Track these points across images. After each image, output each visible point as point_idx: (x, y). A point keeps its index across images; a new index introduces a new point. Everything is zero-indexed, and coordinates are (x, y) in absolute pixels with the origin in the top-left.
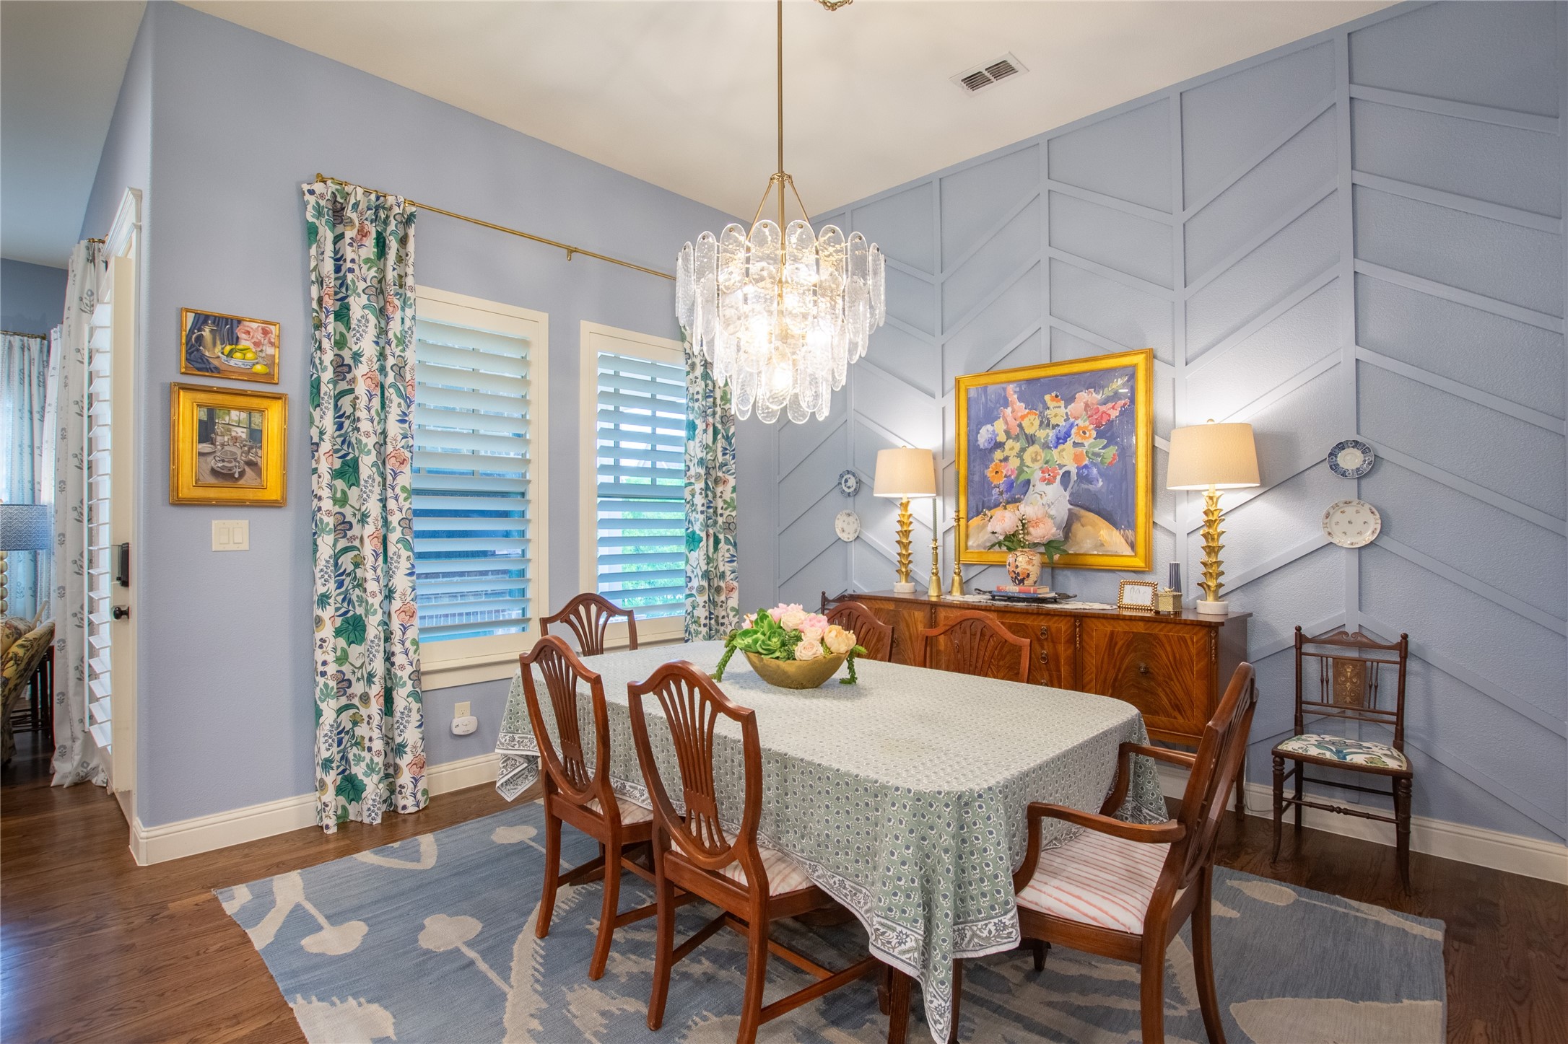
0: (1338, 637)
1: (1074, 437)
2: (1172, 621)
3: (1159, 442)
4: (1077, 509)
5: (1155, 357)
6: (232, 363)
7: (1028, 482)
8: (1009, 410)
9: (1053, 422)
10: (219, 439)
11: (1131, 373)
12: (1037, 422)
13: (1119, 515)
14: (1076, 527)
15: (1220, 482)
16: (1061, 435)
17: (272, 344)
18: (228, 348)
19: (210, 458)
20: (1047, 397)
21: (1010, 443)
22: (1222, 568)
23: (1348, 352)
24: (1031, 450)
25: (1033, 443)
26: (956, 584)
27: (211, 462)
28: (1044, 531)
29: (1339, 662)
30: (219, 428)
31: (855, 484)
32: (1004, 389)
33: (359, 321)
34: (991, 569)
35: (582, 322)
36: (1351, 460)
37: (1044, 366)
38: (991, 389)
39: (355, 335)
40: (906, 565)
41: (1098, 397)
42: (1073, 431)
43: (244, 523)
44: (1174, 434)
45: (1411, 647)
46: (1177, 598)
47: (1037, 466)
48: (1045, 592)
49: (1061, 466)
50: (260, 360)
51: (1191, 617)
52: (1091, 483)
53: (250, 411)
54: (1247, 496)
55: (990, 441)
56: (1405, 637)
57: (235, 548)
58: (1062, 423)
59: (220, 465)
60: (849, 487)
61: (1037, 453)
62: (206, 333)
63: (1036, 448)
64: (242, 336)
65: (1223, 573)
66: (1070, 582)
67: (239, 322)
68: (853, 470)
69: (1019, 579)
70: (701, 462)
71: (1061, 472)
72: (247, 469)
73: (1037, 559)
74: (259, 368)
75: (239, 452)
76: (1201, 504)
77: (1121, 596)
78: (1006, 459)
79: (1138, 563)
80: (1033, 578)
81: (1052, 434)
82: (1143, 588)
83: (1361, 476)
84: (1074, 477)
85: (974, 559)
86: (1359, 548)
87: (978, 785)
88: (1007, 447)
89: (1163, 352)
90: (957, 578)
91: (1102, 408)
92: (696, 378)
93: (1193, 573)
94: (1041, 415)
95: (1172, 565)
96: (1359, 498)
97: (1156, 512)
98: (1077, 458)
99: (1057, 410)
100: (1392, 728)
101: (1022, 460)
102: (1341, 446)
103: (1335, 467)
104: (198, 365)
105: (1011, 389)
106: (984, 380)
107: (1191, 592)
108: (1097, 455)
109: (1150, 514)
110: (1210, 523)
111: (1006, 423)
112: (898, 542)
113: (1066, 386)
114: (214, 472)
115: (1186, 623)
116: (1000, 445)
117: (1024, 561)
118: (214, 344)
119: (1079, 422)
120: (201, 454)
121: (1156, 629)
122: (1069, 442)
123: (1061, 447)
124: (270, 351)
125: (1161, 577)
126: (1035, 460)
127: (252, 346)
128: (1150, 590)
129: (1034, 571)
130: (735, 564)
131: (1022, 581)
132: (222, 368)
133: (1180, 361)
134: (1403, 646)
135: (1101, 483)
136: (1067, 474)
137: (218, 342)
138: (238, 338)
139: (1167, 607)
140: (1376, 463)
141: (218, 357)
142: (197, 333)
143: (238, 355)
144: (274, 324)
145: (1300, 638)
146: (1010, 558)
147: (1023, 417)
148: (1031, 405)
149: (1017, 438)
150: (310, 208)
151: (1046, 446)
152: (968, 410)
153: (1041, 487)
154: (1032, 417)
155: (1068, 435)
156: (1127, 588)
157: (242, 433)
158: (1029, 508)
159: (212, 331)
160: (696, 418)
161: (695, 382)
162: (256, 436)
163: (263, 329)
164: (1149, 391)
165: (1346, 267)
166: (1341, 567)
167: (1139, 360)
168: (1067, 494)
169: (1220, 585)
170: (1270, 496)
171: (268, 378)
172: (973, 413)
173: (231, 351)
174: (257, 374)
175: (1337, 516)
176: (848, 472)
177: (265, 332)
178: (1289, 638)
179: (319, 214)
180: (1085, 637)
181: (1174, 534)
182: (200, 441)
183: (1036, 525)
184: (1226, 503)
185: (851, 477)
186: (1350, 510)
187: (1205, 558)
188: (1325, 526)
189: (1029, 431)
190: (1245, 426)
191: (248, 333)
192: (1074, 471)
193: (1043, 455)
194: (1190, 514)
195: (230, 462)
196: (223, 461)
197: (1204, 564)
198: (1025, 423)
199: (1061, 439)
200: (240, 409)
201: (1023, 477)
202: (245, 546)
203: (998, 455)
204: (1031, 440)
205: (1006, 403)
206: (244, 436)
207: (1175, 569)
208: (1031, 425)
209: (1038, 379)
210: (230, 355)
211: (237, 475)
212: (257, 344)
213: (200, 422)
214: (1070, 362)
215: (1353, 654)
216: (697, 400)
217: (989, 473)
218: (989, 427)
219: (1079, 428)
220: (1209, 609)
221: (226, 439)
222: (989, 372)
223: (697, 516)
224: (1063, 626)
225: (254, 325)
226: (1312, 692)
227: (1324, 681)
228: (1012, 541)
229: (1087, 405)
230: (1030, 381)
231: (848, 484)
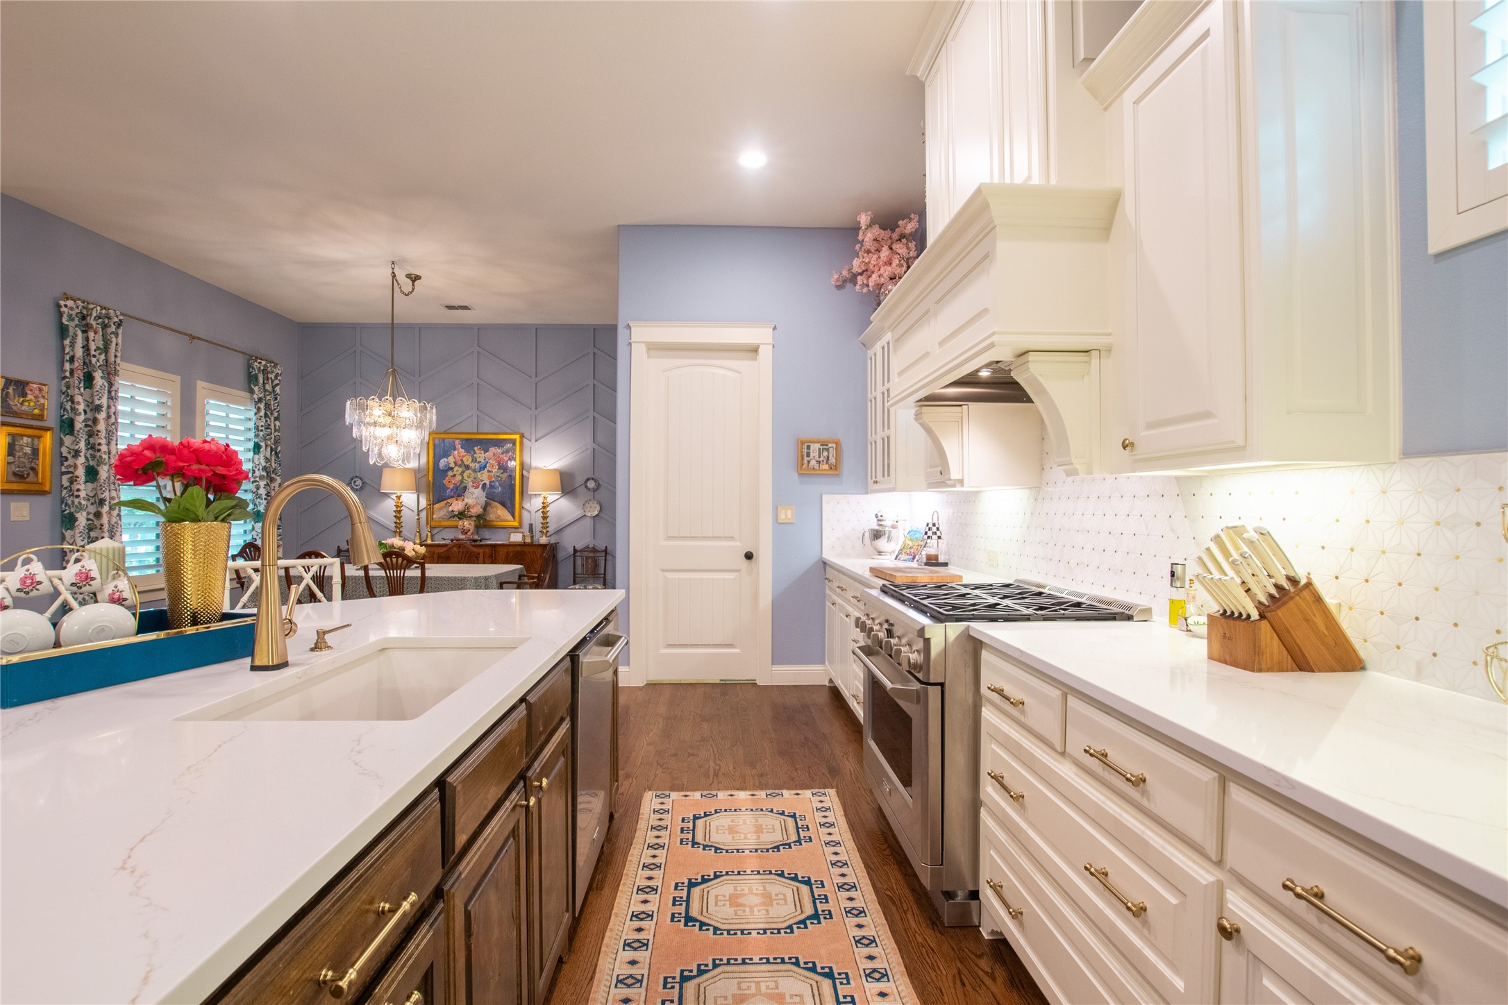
0: (586, 549)
1: (488, 468)
2: (531, 545)
3: (525, 473)
4: (489, 500)
5: (523, 436)
6: (23, 408)
7: (466, 487)
8: (456, 452)
9: (478, 460)
10: (17, 454)
11: (514, 442)
12: (470, 459)
13: (509, 504)
14: (488, 508)
15: (548, 491)
16: (482, 466)
17: (44, 397)
18: (22, 399)
19: (12, 465)
20: (476, 448)
21: (456, 468)
22: (548, 525)
23: (590, 445)
24: (467, 472)
25: (468, 469)
26: (429, 537)
27: (13, 468)
28: (476, 510)
29: (587, 558)
30: (17, 448)
31: (361, 484)
32: (454, 442)
33: (101, 387)
34: (446, 529)
35: (198, 382)
36: (591, 484)
37: (474, 434)
38: (446, 441)
39: (98, 395)
40: (399, 528)
41: (499, 451)
42: (488, 465)
43: (27, 504)
44: (531, 471)
45: (608, 551)
46: (532, 537)
47: (470, 480)
48: (476, 537)
49: (482, 481)
50: (37, 406)
51: (537, 543)
52: (496, 489)
53: (32, 437)
54: (557, 497)
55: (446, 466)
56: (606, 547)
57: (22, 519)
58: (483, 461)
59: (17, 469)
60: (357, 486)
61: (470, 474)
62: (11, 391)
63: (470, 471)
64: (29, 392)
65: (548, 527)
66: (486, 534)
67: (27, 384)
68: (360, 476)
69: (465, 532)
70: (265, 468)
71: (482, 483)
72: (31, 473)
73: (473, 523)
74: (36, 411)
75: (26, 461)
76: (540, 500)
77: (509, 538)
78: (454, 476)
79: (516, 524)
80: (471, 531)
81: (478, 465)
82: (518, 534)
83: (595, 490)
84: (488, 486)
85: (437, 524)
86: (594, 517)
87: (490, 574)
88: (455, 470)
89: (527, 435)
90: (429, 534)
91: (501, 456)
92: (261, 416)
93: (538, 527)
94: (472, 456)
95: (530, 524)
96: (594, 498)
97: (524, 503)
98: (489, 477)
99: (480, 455)
100: (602, 580)
101: (463, 477)
102: (588, 479)
103: (586, 487)
104: (7, 410)
105: (457, 442)
106: (443, 436)
107: (537, 535)
108: (499, 476)
109: (521, 503)
110: (544, 507)
111: (455, 458)
112: (395, 516)
113: (485, 444)
114: (15, 474)
115: (536, 545)
116: (452, 469)
117: (467, 524)
118: (14, 398)
119: (490, 461)
120: (9, 463)
121: (525, 549)
122: (486, 470)
123: (482, 472)
124: (42, 401)
125: (526, 529)
126: (469, 477)
127: (33, 398)
128: (521, 534)
129: (472, 528)
130: (280, 530)
131: (466, 533)
132: (18, 411)
133: (533, 440)
134: (606, 551)
135: (500, 489)
136: (485, 484)
137: (16, 396)
138: (26, 394)
139: (528, 540)
140: (599, 486)
141: (16, 405)
142: (6, 391)
143: (26, 404)
144: (45, 385)
145: (575, 551)
146: (461, 523)
147: (463, 456)
148: (467, 451)
149: (460, 466)
150: (65, 316)
151: (475, 471)
152: (434, 450)
153: (472, 490)
154: (468, 457)
155: (485, 466)
156: (512, 534)
157: (28, 450)
158: (469, 500)
159: (14, 389)
160: (260, 441)
161: (260, 419)
162: (35, 451)
163: (39, 388)
164: (521, 451)
165: (591, 414)
166: (588, 523)
167: (517, 437)
168: (485, 494)
169: (547, 532)
170: (566, 497)
171: (40, 417)
172: (436, 451)
173: (23, 401)
174: (35, 415)
175: (587, 505)
176: (357, 477)
177: (40, 390)
178: (571, 550)
179: (71, 318)
180: (497, 554)
181: (530, 512)
182: (8, 455)
183: (473, 507)
184: (550, 498)
185: (359, 480)
186: (591, 503)
187: (542, 521)
188: (583, 508)
189: (466, 463)
190: (554, 470)
191: (31, 390)
192: (488, 483)
193: (473, 475)
194: (536, 504)
195: (22, 468)
196: (19, 467)
197: (542, 523)
198: (464, 459)
199: (482, 468)
200: (28, 436)
201: (463, 485)
202: (27, 518)
203: (450, 473)
204: (467, 467)
205: (455, 449)
206: (29, 452)
207: (531, 525)
208: (468, 460)
209: (471, 439)
210: (22, 404)
211: (25, 476)
212: (36, 397)
213: (9, 444)
214: (487, 434)
215: (592, 555)
216: (262, 431)
217: (445, 482)
218: (445, 459)
219: (491, 464)
220: (544, 540)
221: (21, 454)
222: (445, 433)
223: (262, 501)
224: (488, 550)
225: (35, 386)
226: (579, 570)
227: (582, 565)
228: (462, 515)
229: (494, 454)
230: (467, 440)
231: (356, 484)
